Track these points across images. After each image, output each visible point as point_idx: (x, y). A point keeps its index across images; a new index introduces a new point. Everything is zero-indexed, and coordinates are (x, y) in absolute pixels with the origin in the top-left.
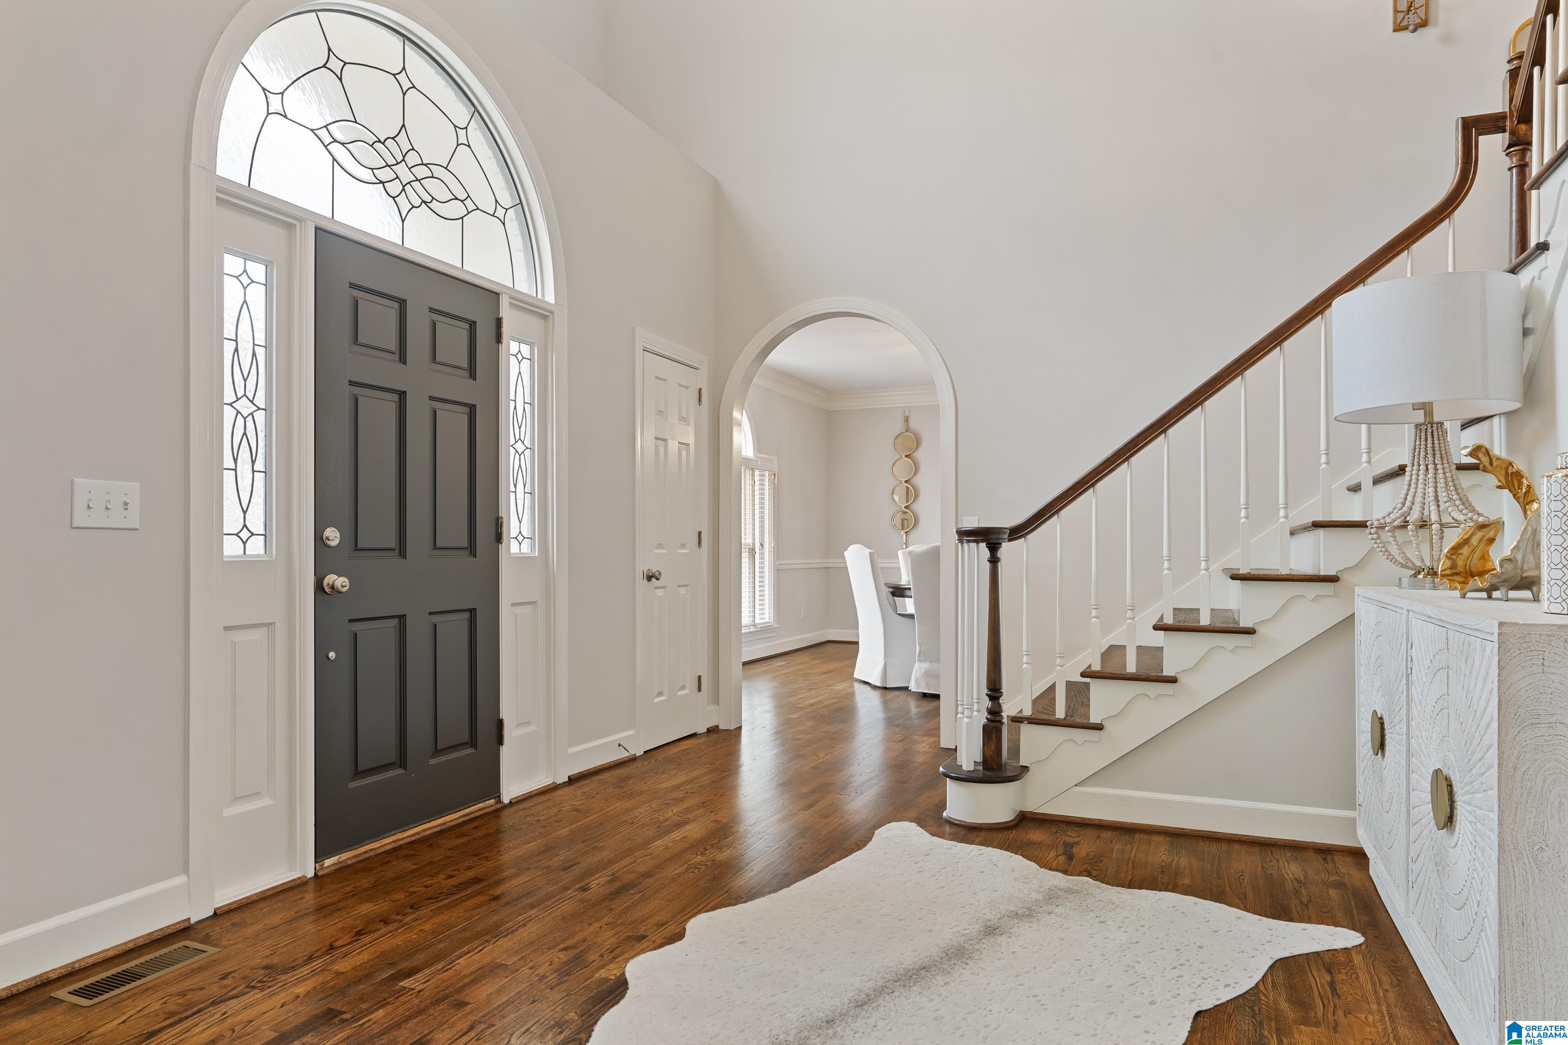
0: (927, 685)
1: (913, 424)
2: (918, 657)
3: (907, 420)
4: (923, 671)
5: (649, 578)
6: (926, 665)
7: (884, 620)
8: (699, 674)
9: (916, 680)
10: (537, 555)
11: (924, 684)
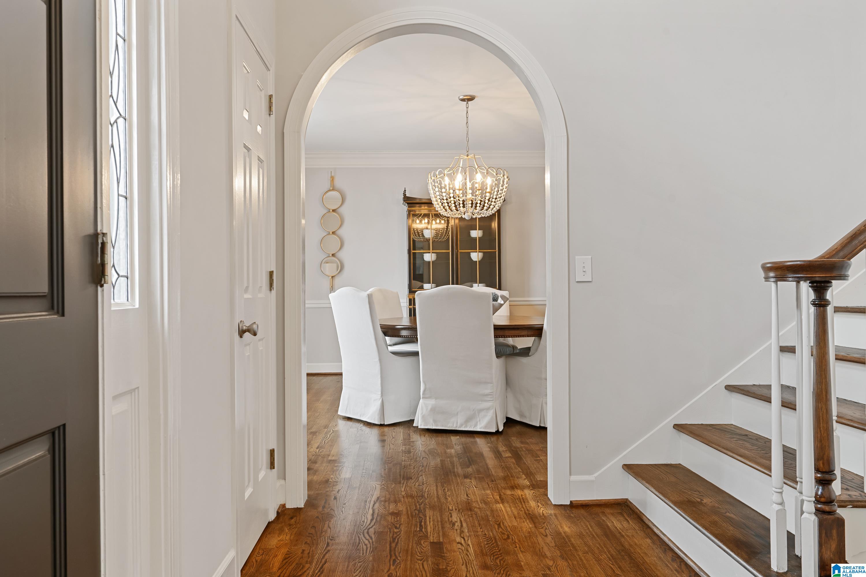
0: (435, 421)
1: (338, 183)
2: (423, 394)
3: (332, 178)
4: (429, 407)
5: (242, 333)
6: (431, 402)
7: (380, 360)
8: (271, 448)
9: (423, 417)
10: (137, 306)
11: (431, 421)
